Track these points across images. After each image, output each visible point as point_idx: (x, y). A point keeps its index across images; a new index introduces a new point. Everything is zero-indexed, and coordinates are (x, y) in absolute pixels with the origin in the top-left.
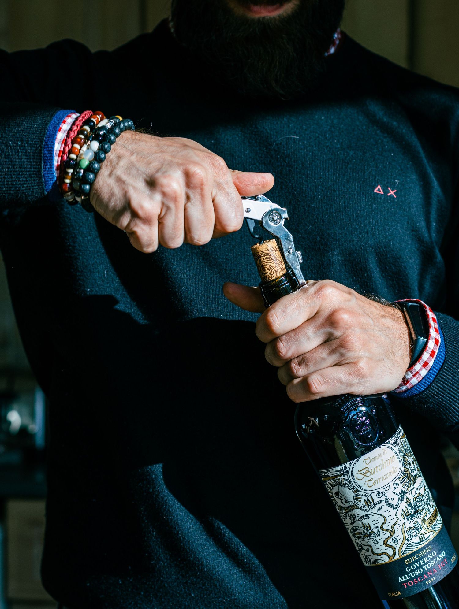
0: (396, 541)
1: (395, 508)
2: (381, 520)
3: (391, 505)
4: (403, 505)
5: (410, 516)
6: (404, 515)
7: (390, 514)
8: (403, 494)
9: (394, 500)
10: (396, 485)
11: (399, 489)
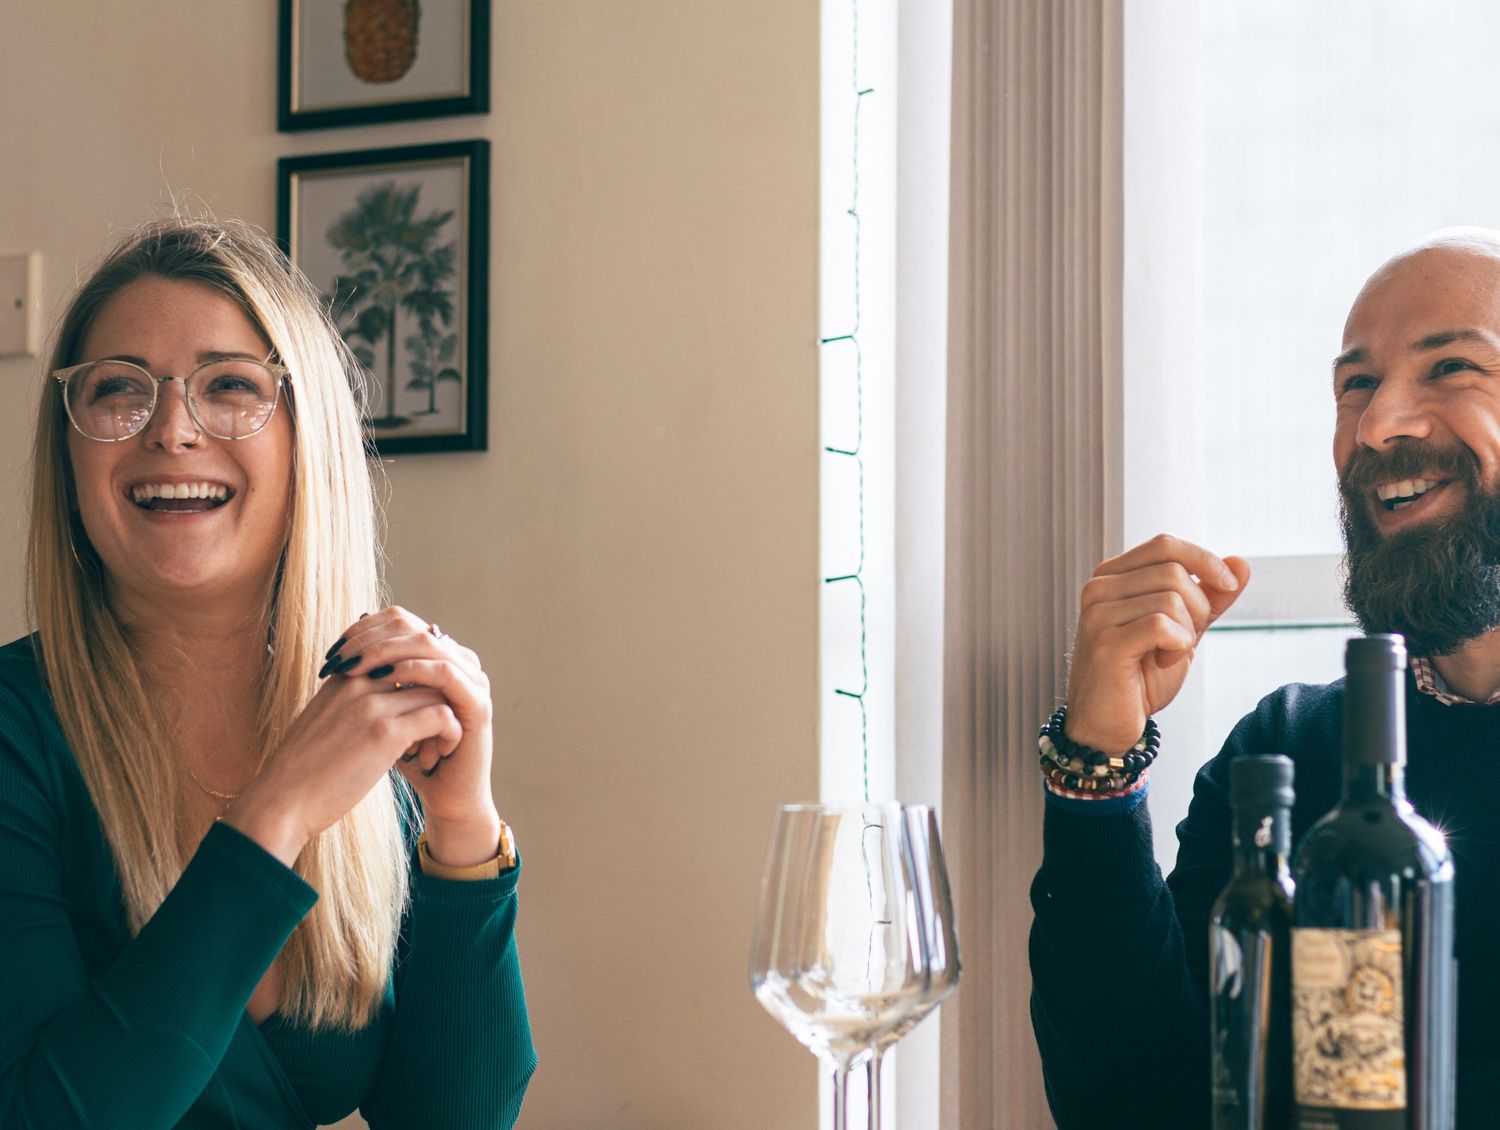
3: (1308, 1020)
6: (1318, 1044)
9: (1315, 1017)
10: (1323, 998)
11: (1326, 1006)
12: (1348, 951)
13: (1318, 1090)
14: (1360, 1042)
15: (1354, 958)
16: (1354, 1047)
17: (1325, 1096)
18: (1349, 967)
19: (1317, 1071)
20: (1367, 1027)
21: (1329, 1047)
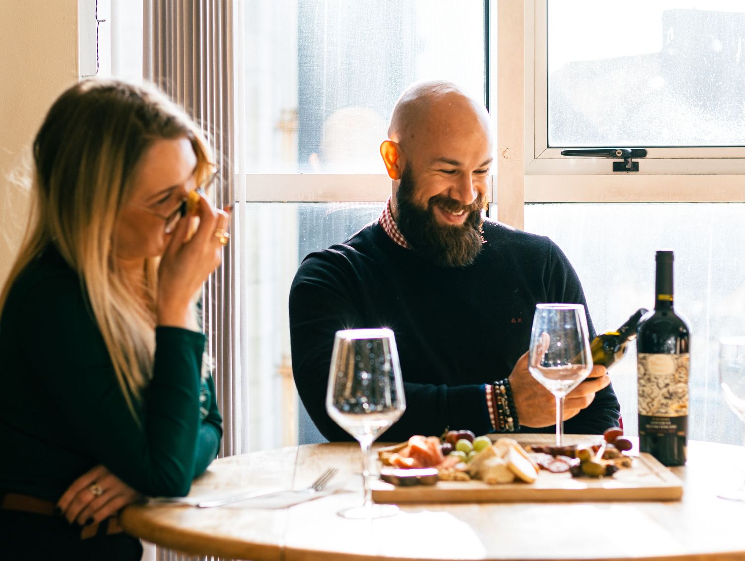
0: (652, 405)
1: (660, 389)
2: (650, 391)
3: (658, 386)
4: (664, 390)
5: (666, 398)
6: (663, 395)
7: (656, 391)
8: (667, 385)
9: (661, 385)
10: (666, 378)
11: (667, 381)
12: (676, 362)
13: (663, 410)
14: (679, 393)
15: (678, 364)
16: (677, 395)
17: (666, 412)
18: (676, 367)
19: (662, 404)
20: (681, 388)
21: (667, 395)
